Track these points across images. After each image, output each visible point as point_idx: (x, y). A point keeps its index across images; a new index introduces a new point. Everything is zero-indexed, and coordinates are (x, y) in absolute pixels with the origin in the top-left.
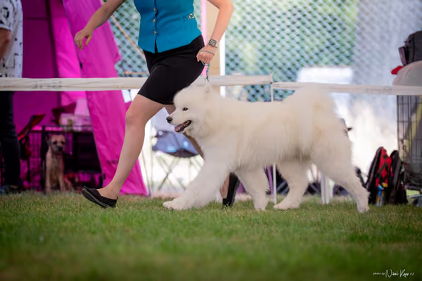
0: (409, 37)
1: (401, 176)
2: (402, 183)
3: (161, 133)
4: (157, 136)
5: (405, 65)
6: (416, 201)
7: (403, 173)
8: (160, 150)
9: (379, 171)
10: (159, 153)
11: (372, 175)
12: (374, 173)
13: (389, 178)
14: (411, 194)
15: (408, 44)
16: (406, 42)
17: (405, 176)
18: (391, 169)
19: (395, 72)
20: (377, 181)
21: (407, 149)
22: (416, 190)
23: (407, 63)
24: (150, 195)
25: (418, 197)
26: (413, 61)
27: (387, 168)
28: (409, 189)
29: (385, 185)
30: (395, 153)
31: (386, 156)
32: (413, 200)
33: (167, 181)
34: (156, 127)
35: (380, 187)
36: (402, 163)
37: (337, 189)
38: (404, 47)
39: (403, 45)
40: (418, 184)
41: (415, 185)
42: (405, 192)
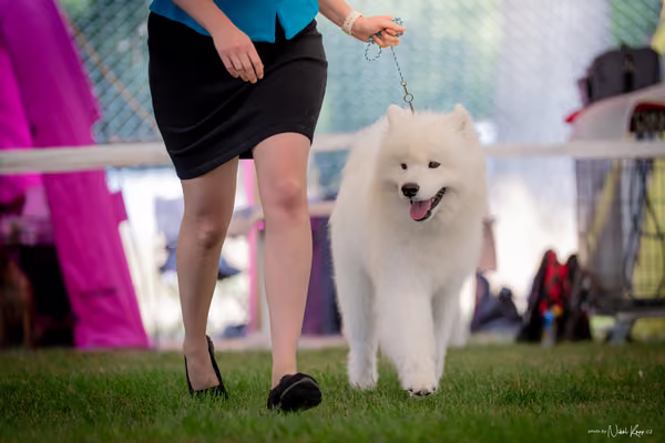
1: (584, 295)
5: (585, 108)
6: (609, 335)
13: (562, 299)
14: (600, 324)
15: (592, 73)
16: (591, 70)
19: (570, 119)
21: (593, 247)
27: (559, 284)
29: (557, 310)
30: (573, 259)
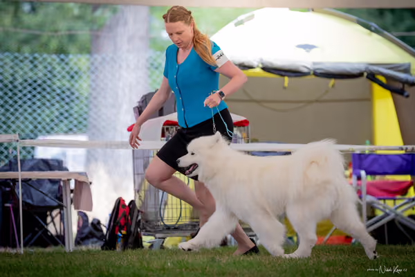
0: (142, 98)
1: (138, 223)
2: (139, 230)
6: (152, 245)
7: (140, 221)
9: (118, 219)
11: (112, 224)
12: (114, 222)
13: (127, 226)
14: (147, 240)
15: (141, 104)
16: (139, 102)
17: (141, 224)
18: (129, 218)
20: (117, 228)
21: (143, 199)
22: (152, 235)
25: (153, 242)
27: (125, 216)
28: (144, 235)
29: (124, 232)
30: (132, 202)
31: (125, 205)
32: (149, 244)
35: (119, 234)
36: (139, 211)
37: (79, 239)
38: (137, 107)
39: (137, 105)
40: (152, 230)
41: (149, 231)
42: (141, 238)
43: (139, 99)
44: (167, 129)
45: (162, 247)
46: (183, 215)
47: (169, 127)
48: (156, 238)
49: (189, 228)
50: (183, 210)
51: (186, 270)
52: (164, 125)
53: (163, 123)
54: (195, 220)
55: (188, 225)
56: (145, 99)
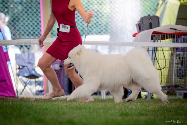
0: (140, 19)
3: (21, 67)
4: (19, 68)
5: (139, 33)
8: (21, 75)
10: (20, 77)
15: (140, 22)
16: (139, 21)
19: (134, 36)
22: (146, 92)
23: (140, 32)
24: (18, 97)
25: (147, 95)
26: (143, 30)
28: (142, 91)
32: (145, 96)
33: (25, 90)
34: (18, 64)
35: (129, 91)
38: (138, 24)
39: (138, 23)
42: (141, 93)
43: (139, 20)
44: (154, 36)
45: (152, 98)
46: (163, 81)
47: (155, 35)
48: (148, 93)
49: (166, 88)
50: (163, 79)
51: (166, 111)
52: (153, 33)
53: (152, 33)
54: (170, 84)
55: (166, 87)
56: (142, 20)
